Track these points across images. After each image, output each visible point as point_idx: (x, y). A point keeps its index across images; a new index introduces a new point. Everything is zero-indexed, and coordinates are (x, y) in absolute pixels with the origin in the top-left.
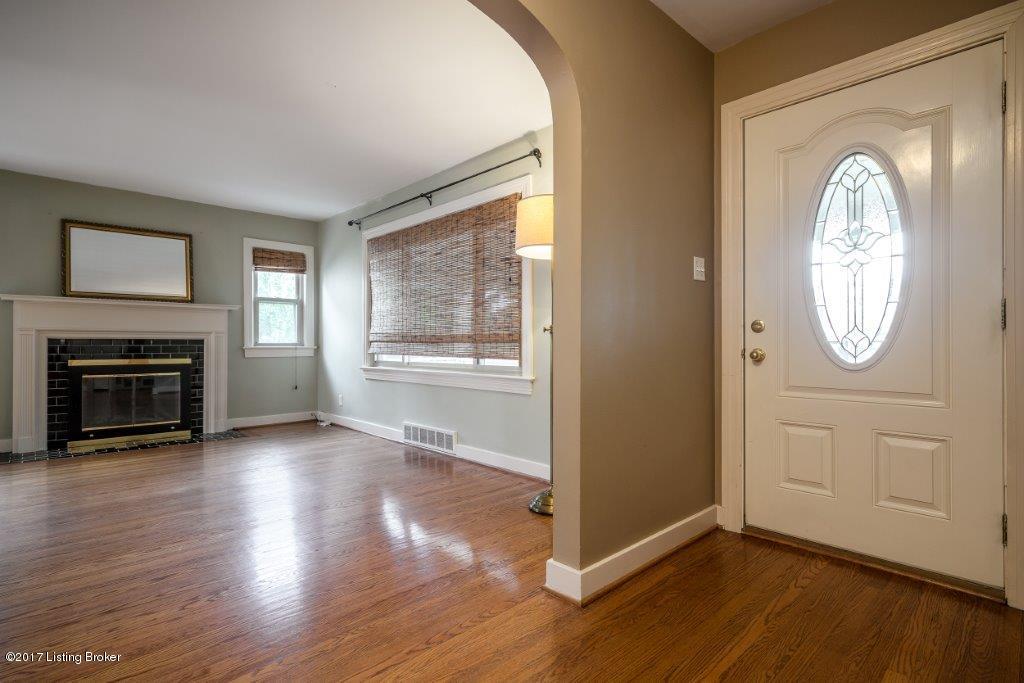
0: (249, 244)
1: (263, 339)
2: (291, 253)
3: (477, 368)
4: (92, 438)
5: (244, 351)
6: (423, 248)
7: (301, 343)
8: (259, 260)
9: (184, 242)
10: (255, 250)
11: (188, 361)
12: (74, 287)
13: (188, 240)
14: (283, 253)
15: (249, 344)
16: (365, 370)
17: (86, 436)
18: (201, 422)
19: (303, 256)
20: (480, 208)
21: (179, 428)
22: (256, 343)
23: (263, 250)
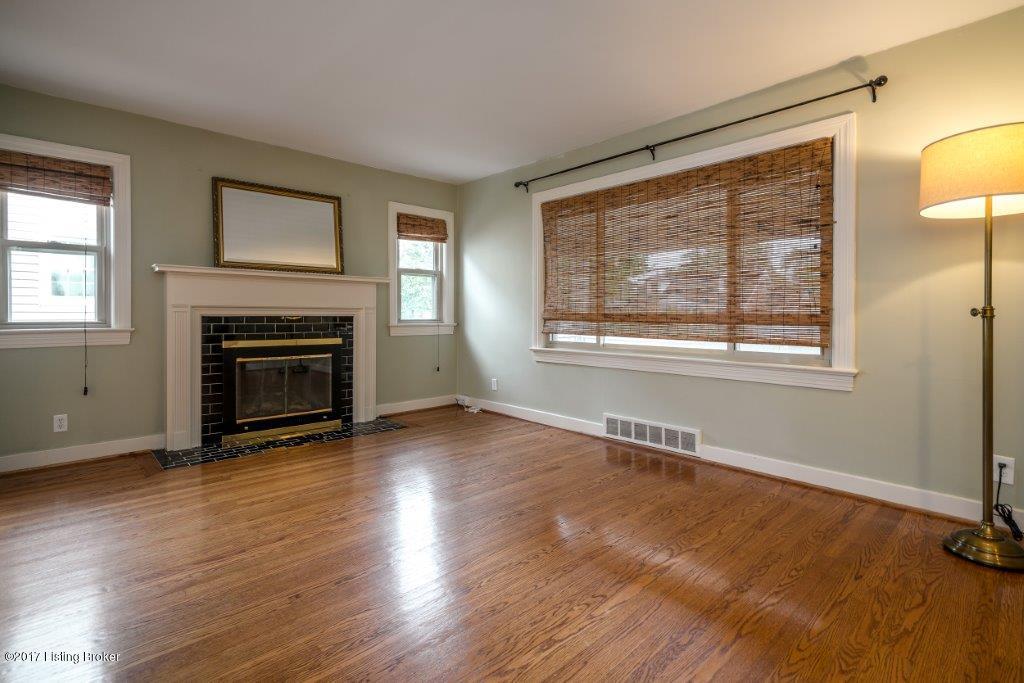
0: (395, 208)
1: (406, 315)
2: (433, 220)
3: (733, 354)
4: (246, 431)
5: (389, 328)
6: (642, 210)
7: (440, 319)
8: (403, 227)
9: (332, 205)
10: (400, 216)
11: (338, 341)
12: (228, 256)
13: (336, 203)
14: (425, 219)
15: (393, 322)
16: (535, 351)
17: (240, 429)
18: (351, 410)
19: (443, 223)
20: (751, 159)
21: (331, 417)
22: (399, 320)
23: (407, 216)
